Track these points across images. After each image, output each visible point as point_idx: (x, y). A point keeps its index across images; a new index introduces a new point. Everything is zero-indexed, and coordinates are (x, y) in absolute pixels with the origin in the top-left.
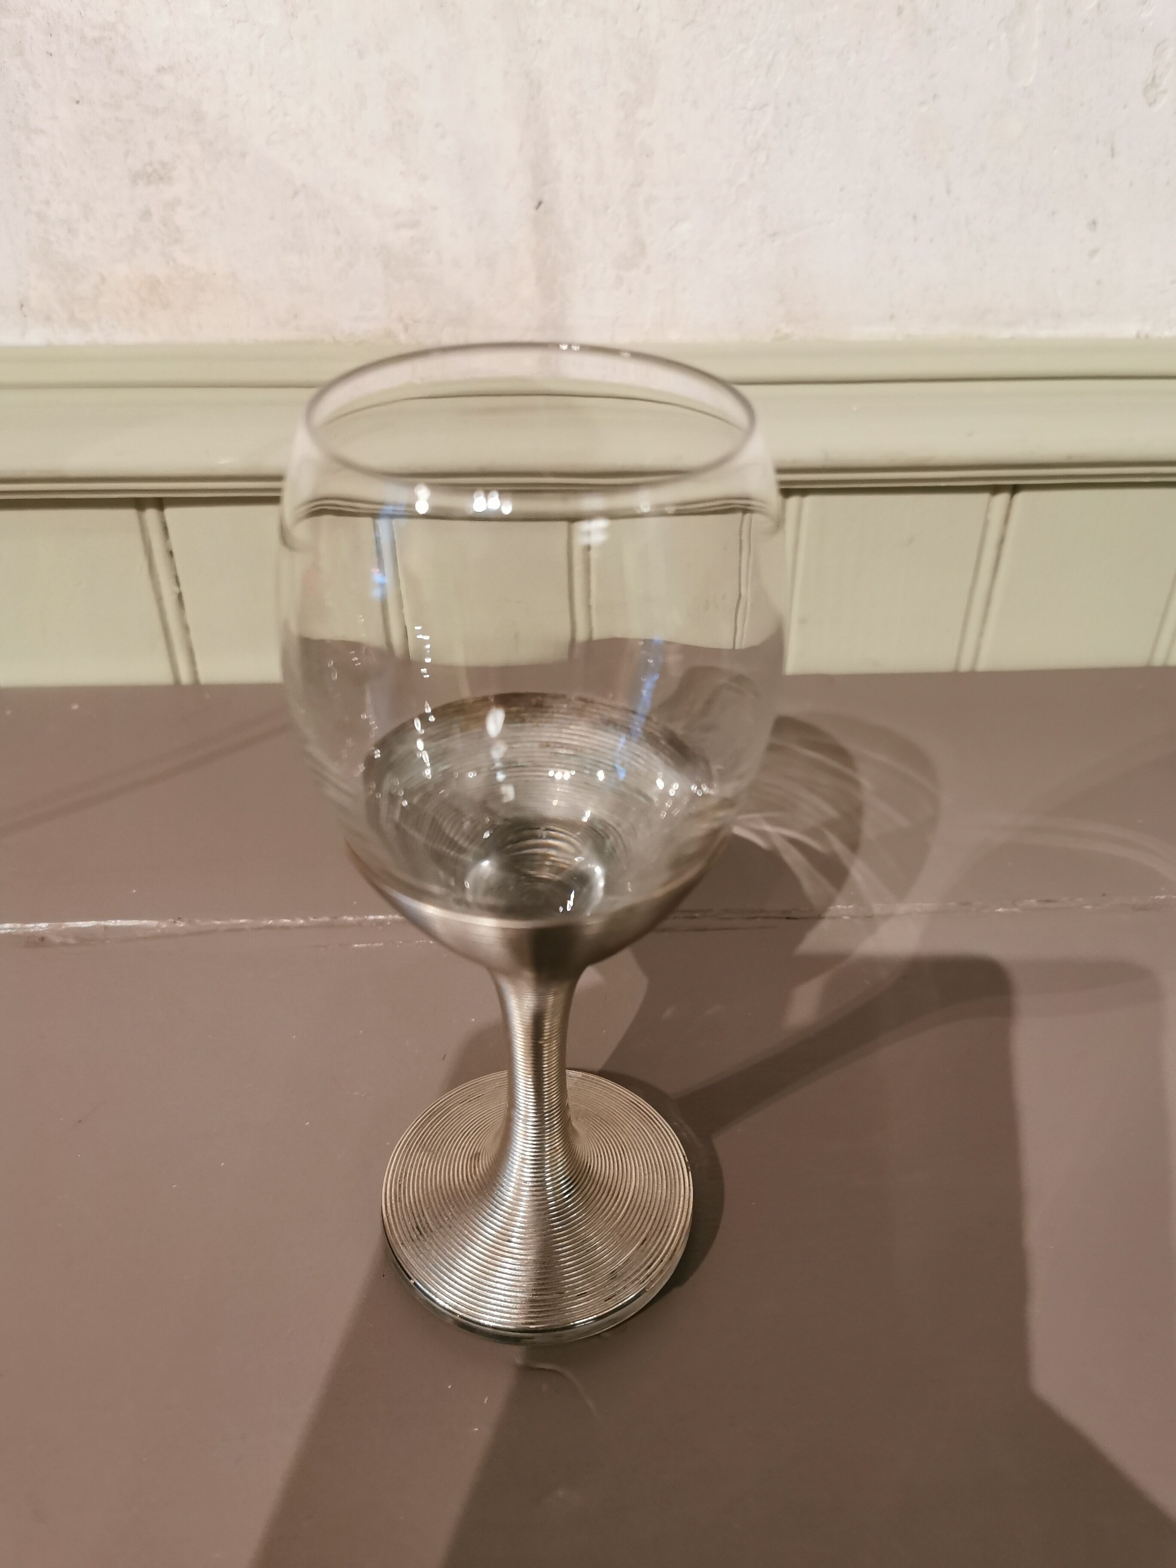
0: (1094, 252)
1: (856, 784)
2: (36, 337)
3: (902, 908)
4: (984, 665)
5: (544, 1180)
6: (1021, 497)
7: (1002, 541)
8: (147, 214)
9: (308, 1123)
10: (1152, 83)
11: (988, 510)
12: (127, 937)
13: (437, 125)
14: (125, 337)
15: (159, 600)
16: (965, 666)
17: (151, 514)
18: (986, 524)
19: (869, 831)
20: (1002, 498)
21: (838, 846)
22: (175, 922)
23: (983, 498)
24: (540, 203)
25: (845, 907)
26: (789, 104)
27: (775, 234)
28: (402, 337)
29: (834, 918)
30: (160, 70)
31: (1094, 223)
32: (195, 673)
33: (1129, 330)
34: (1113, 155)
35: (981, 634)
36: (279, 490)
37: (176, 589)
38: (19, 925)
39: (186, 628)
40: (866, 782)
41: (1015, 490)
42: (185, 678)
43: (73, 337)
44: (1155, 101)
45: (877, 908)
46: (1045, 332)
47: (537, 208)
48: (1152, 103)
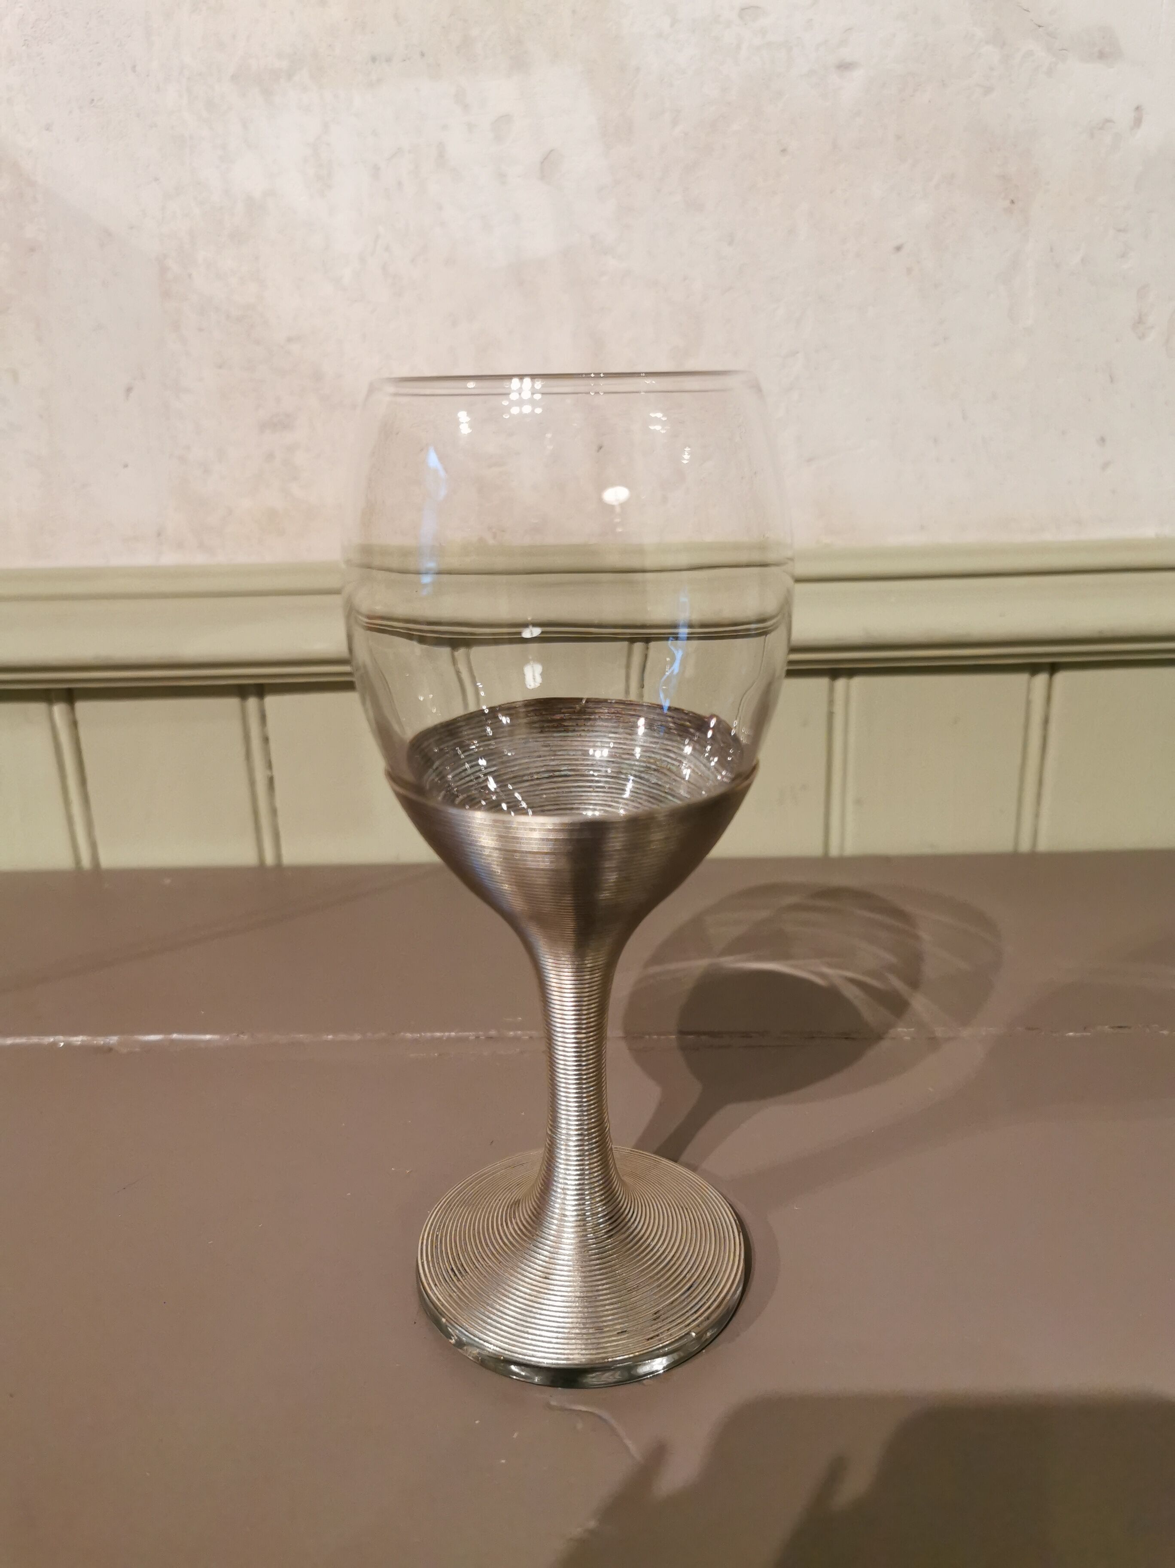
0: (1105, 466)
1: (917, 938)
2: (170, 558)
3: (966, 1033)
4: (1044, 845)
5: (584, 1214)
6: (1061, 677)
7: (1046, 721)
8: (270, 457)
9: (349, 1194)
10: (1140, 321)
11: (1029, 690)
12: (191, 1049)
15: (252, 783)
16: (1025, 846)
17: (252, 702)
18: (1028, 703)
19: (930, 970)
20: (1041, 679)
21: (897, 984)
22: (238, 1036)
23: (1022, 678)
25: (905, 1030)
26: (817, 351)
29: (894, 1038)
30: (290, 340)
31: (1103, 439)
32: (278, 855)
33: (1149, 532)
34: (1113, 381)
35: (1037, 815)
37: (269, 773)
38: (89, 1038)
39: (274, 812)
40: (925, 935)
41: (1053, 668)
42: (270, 859)
43: (200, 559)
44: (1144, 335)
45: (939, 1032)
46: (1069, 535)
47: (598, 451)
48: (1142, 337)
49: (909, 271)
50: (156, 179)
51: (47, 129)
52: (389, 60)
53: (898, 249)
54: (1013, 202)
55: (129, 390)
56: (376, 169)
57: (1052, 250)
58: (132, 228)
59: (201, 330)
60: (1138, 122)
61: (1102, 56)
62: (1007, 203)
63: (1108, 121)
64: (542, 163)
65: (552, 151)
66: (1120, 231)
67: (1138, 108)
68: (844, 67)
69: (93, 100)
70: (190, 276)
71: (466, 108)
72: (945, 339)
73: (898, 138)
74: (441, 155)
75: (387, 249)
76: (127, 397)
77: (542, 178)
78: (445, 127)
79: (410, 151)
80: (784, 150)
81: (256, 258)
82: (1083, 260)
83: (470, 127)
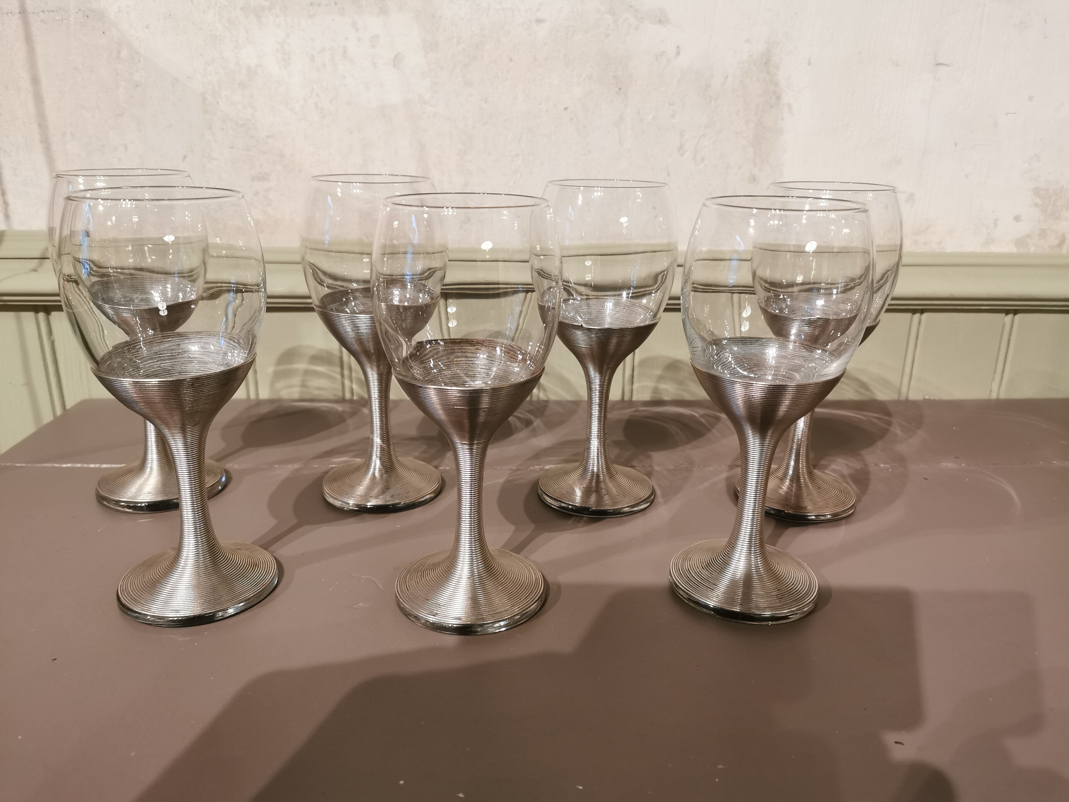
8: (256, 194)
10: (681, 147)
13: (382, 161)
26: (528, 155)
30: (268, 137)
32: (257, 394)
34: (668, 176)
42: (251, 396)
44: (683, 154)
49: (571, 119)
50: (202, 55)
51: (147, 27)
52: (319, 5)
53: (566, 109)
54: (620, 89)
55: (185, 157)
56: (312, 58)
57: (639, 112)
59: (223, 129)
60: (678, 53)
61: (660, 22)
62: (618, 89)
63: (664, 52)
64: (394, 58)
65: (399, 53)
66: (671, 104)
67: (678, 47)
68: (539, 21)
69: (171, 15)
70: (218, 103)
71: (357, 30)
72: (589, 152)
73: (565, 56)
74: (345, 52)
75: (317, 95)
76: (184, 160)
77: (394, 66)
78: (347, 39)
79: (329, 49)
80: (511, 60)
81: (252, 96)
82: (654, 118)
83: (359, 40)
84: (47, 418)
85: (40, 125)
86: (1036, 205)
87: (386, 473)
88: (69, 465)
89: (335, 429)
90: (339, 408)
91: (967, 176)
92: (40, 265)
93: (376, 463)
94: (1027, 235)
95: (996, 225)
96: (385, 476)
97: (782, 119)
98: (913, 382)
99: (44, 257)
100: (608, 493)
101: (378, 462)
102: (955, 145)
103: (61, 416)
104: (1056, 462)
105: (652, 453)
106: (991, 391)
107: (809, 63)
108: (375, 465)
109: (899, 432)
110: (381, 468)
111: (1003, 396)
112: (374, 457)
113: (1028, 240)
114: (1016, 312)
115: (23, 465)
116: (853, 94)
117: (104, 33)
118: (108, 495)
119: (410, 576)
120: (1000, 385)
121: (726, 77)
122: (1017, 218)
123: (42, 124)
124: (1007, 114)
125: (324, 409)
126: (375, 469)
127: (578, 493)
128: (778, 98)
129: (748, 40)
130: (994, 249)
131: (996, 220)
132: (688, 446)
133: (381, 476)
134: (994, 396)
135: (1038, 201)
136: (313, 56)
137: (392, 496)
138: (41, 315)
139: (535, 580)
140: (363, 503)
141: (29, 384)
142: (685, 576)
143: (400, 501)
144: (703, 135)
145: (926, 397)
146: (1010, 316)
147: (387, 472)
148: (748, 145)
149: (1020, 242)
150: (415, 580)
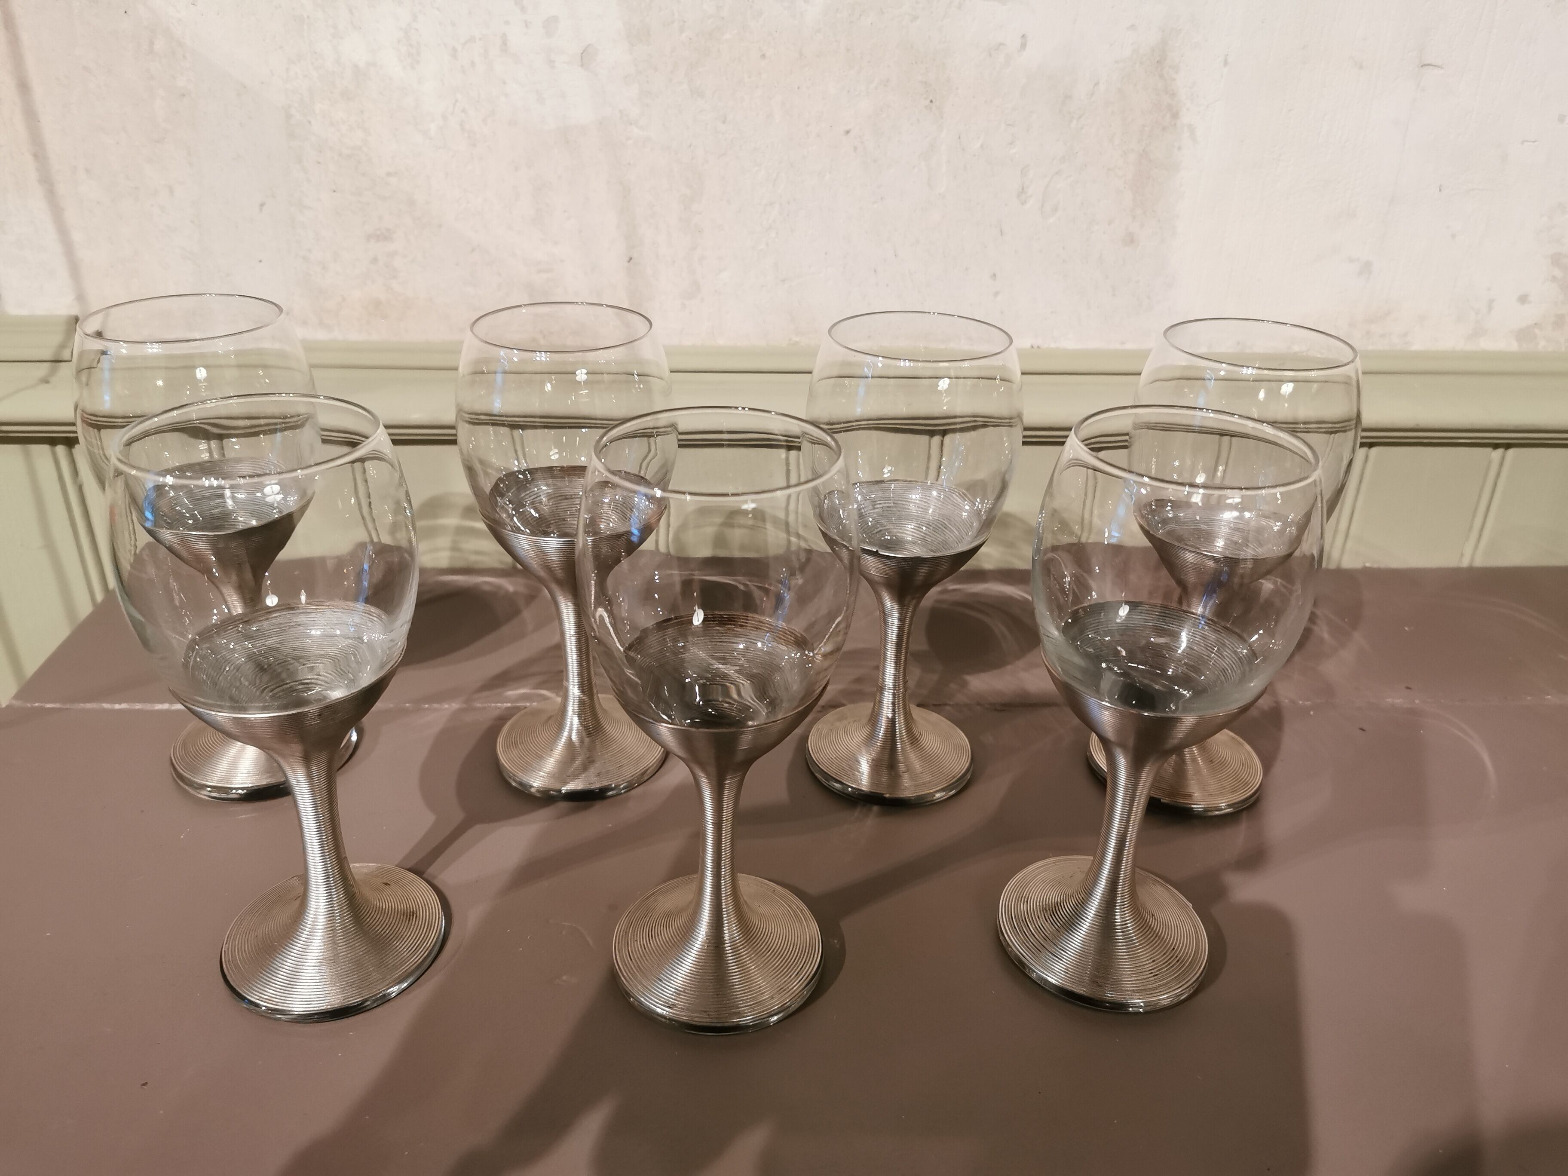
0: (996, 294)
8: (375, 260)
10: (1023, 190)
13: (565, 211)
14: (355, 336)
24: (631, 259)
26: (789, 203)
27: (783, 281)
28: (542, 342)
30: (389, 174)
31: (994, 275)
33: (1028, 343)
34: (1002, 234)
36: (455, 435)
44: (1025, 202)
47: (629, 262)
48: (1024, 203)
49: (855, 149)
50: (281, 47)
53: (848, 132)
54: (931, 101)
55: (262, 205)
56: (454, 53)
57: (959, 138)
58: (262, 83)
59: (319, 163)
60: (1023, 46)
62: (928, 102)
63: (1001, 44)
64: (582, 54)
65: (589, 45)
66: (1009, 125)
67: (1023, 36)
70: (310, 122)
71: (523, 9)
72: (882, 199)
73: (848, 50)
74: (505, 42)
75: (464, 111)
76: (261, 210)
77: (582, 65)
78: (507, 23)
79: (480, 39)
80: (764, 56)
81: (362, 112)
82: (982, 146)
83: (527, 24)
84: (85, 609)
85: (36, 156)
86: (1554, 279)
87: (588, 737)
88: (124, 706)
89: (506, 630)
90: (509, 585)
91: (1453, 236)
92: (53, 372)
93: (573, 721)
94: (1536, 324)
95: (1490, 308)
96: (587, 740)
97: (1180, 148)
98: (1350, 544)
99: (57, 359)
100: (909, 769)
101: (576, 721)
102: (1440, 190)
103: (103, 602)
104: (1550, 697)
105: (968, 678)
106: (1462, 555)
107: (1226, 63)
108: (572, 724)
109: (1326, 636)
110: (580, 728)
111: (1479, 563)
112: (570, 712)
113: (1536, 331)
114: (1508, 446)
115: (58, 705)
116: (1290, 111)
117: (126, 12)
118: (189, 775)
119: (633, 932)
120: (1476, 547)
121: (1097, 84)
122: (1523, 299)
123: (40, 154)
124: (1523, 142)
125: (487, 588)
126: (571, 730)
127: (865, 767)
128: (1175, 116)
129: (1133, 26)
130: (1486, 344)
131: (1491, 301)
132: (1020, 663)
133: (582, 741)
134: (1465, 563)
135: (1557, 273)
136: (455, 50)
137: (599, 775)
138: (60, 449)
139: (810, 939)
140: (556, 786)
141: (50, 546)
142: (1020, 930)
143: (610, 783)
144: (1057, 173)
145: (1368, 565)
146: (1500, 451)
147: (589, 734)
148: (1125, 187)
149: (1524, 334)
150: (640, 942)
